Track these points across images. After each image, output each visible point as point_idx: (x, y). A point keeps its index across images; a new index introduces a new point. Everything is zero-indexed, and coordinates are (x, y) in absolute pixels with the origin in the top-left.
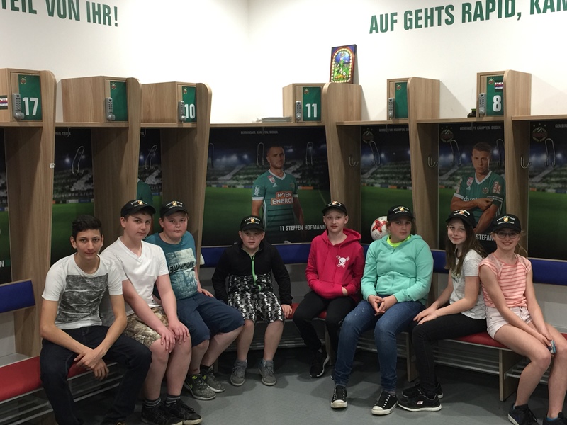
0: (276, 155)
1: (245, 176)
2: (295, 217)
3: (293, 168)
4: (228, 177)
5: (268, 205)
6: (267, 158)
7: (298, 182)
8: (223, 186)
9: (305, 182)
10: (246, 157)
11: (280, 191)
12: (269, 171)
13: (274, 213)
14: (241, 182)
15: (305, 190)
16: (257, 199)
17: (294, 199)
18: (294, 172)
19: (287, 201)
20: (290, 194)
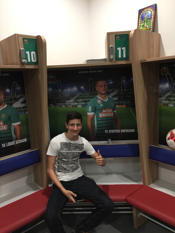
0: (101, 86)
1: (83, 100)
2: (115, 125)
3: (112, 94)
4: (72, 100)
5: (97, 117)
6: (96, 88)
7: (116, 103)
8: (69, 106)
9: (120, 102)
10: (82, 88)
11: (105, 109)
12: (97, 96)
13: (101, 122)
14: (80, 104)
15: (121, 108)
16: (90, 114)
17: (114, 113)
18: (113, 96)
19: (109, 115)
20: (111, 111)
